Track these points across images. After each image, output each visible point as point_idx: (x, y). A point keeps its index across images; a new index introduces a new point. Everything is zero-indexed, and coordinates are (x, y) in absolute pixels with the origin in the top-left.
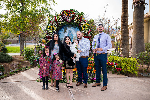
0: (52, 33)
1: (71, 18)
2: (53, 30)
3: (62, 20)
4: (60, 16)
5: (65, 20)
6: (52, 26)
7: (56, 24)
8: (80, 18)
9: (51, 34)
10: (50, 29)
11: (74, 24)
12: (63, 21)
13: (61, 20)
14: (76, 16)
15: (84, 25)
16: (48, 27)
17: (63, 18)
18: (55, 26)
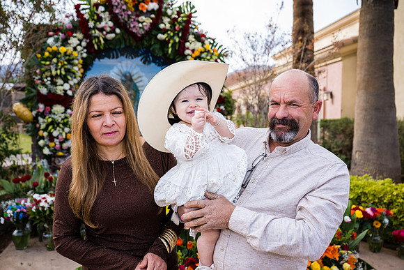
0: (66, 81)
1: (147, 21)
2: (69, 67)
3: (111, 24)
4: (101, 9)
5: (124, 26)
6: (63, 50)
7: (81, 41)
8: (184, 21)
9: (60, 81)
10: (55, 60)
11: (157, 46)
12: (113, 31)
13: (107, 23)
14: (169, 12)
15: (197, 54)
16: (47, 54)
17: (114, 18)
18: (79, 48)
